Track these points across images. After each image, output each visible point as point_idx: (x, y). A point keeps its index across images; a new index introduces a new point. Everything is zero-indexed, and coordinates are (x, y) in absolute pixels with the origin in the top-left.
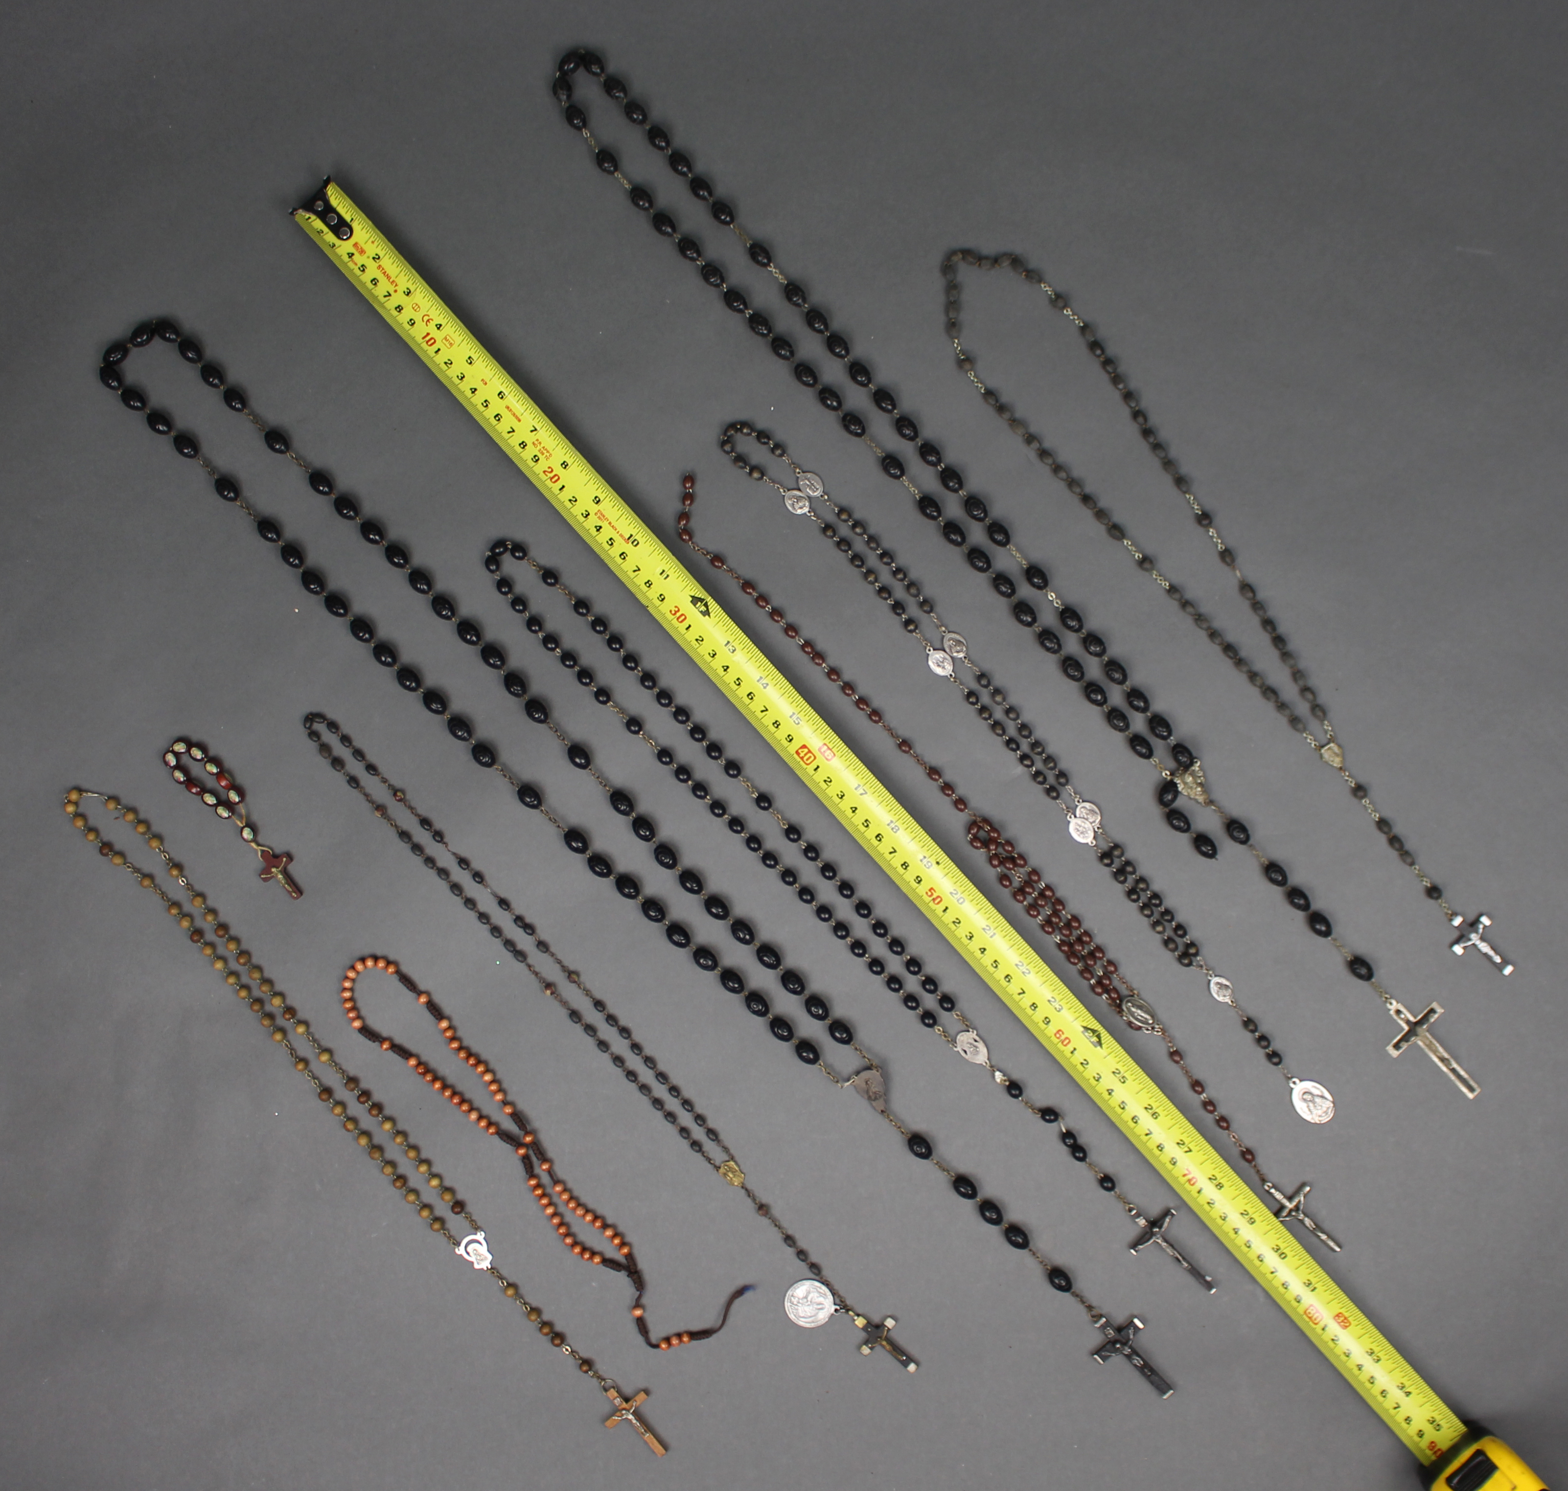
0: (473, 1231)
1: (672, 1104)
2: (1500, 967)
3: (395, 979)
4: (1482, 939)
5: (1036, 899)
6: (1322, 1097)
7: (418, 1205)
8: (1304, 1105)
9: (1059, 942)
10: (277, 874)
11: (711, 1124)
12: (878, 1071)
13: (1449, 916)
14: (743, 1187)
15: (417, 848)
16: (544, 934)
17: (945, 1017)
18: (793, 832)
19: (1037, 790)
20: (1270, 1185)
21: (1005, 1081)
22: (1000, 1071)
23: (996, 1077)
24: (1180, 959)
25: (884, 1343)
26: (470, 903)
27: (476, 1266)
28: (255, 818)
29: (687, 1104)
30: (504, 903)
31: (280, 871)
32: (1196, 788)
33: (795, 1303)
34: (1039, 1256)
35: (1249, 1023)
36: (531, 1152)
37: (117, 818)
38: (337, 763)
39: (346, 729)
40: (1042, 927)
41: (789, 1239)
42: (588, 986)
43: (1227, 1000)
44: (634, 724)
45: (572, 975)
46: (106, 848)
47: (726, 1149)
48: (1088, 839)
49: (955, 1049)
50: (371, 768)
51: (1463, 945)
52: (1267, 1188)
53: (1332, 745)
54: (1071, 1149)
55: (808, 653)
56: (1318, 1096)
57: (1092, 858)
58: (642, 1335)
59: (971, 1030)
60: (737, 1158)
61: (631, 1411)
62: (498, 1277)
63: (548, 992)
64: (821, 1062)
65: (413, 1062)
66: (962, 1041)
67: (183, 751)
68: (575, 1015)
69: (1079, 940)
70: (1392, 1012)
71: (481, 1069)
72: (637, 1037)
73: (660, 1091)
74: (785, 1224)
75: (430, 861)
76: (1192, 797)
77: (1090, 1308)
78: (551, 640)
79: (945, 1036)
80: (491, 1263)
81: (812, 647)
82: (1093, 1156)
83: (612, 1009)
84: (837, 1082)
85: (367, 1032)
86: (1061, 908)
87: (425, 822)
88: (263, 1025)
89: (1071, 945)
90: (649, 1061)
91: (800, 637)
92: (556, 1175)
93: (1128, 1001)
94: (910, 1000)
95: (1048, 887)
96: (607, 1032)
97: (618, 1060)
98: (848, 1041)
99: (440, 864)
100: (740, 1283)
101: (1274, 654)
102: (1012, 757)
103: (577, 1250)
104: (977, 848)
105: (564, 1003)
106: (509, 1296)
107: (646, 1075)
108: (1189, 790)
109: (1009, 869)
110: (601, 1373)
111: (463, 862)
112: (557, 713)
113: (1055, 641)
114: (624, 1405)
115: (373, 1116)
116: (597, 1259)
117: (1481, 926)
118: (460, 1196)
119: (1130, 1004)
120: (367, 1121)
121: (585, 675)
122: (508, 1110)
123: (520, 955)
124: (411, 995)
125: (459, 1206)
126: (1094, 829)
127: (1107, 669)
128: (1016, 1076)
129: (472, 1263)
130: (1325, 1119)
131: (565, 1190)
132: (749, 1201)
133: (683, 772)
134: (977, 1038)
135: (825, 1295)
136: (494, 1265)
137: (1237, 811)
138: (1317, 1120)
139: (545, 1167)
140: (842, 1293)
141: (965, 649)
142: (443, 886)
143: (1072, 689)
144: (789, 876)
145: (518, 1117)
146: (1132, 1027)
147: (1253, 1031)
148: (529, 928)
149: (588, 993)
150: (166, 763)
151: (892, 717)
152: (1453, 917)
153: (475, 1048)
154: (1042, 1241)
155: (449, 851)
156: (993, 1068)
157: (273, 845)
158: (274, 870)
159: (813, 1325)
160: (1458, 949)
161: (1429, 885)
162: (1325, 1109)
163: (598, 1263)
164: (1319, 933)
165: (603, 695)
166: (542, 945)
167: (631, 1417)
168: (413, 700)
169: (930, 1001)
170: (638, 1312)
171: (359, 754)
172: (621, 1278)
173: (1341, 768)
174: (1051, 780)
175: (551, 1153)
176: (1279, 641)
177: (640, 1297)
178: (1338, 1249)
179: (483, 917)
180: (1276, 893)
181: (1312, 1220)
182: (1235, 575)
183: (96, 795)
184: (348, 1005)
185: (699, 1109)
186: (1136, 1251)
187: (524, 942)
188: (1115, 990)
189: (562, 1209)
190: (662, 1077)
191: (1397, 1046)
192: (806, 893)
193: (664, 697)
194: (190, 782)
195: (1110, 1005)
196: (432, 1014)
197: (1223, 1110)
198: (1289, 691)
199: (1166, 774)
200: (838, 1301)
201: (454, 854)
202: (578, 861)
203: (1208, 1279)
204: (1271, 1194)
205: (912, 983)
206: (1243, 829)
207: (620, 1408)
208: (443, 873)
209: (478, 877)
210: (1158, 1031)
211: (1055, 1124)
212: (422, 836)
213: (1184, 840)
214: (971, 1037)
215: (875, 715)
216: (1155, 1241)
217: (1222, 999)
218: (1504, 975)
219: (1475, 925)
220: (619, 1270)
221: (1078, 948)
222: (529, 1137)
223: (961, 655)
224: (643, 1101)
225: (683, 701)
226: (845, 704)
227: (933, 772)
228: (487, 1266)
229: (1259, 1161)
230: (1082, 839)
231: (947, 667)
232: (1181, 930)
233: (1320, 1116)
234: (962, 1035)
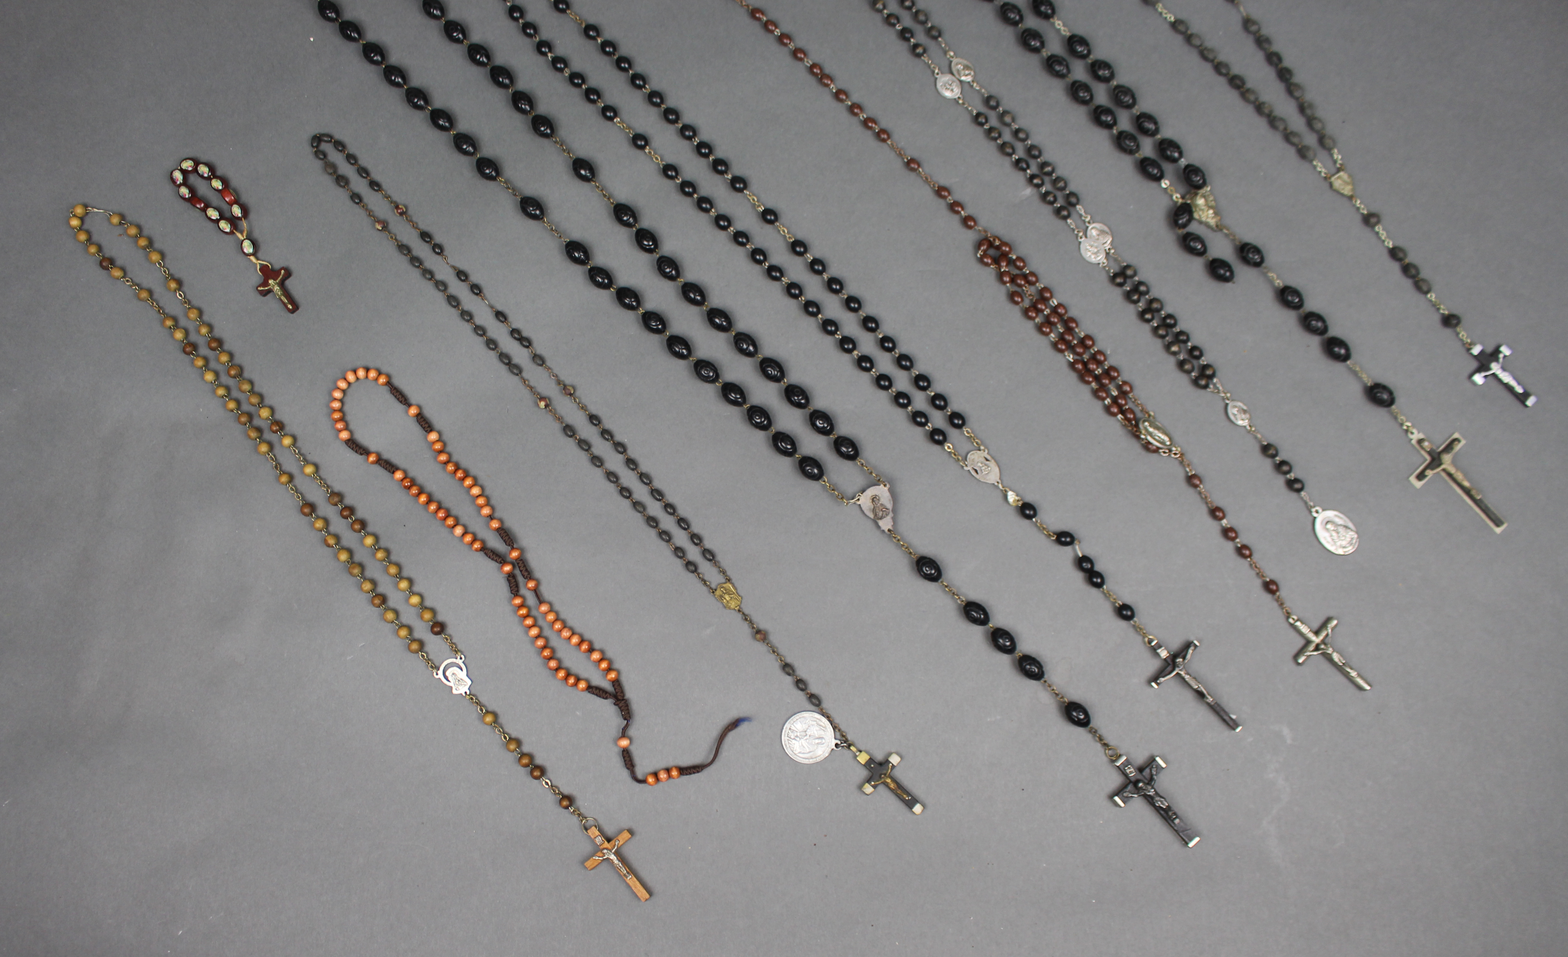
0: (453, 655)
1: (668, 523)
2: (1522, 398)
3: (385, 390)
4: (1504, 369)
5: (1048, 316)
6: (1346, 527)
7: (397, 625)
8: (1327, 535)
9: (1072, 361)
10: (273, 286)
11: (708, 544)
12: (885, 485)
13: (1468, 346)
14: (739, 611)
15: (416, 261)
16: (540, 347)
17: (955, 434)
18: (798, 247)
19: (1047, 210)
20: (1295, 618)
21: (1018, 501)
22: (1013, 492)
23: (1009, 497)
24: (1195, 382)
25: (889, 780)
26: (467, 316)
28: (256, 234)
29: (683, 523)
30: (500, 316)
31: (277, 284)
32: (1207, 211)
33: (792, 737)
34: (1055, 688)
35: (1267, 450)
36: (517, 572)
37: (121, 235)
38: (341, 181)
39: (352, 149)
40: (1055, 345)
41: (787, 668)
42: (585, 401)
43: (1245, 423)
44: (639, 141)
45: (568, 391)
46: (107, 263)
47: (723, 571)
48: (1101, 259)
49: (966, 468)
50: (375, 185)
51: (1483, 374)
52: (1291, 621)
53: (1341, 174)
54: (1088, 574)
55: (815, 74)
56: (1341, 525)
57: (1104, 279)
58: (628, 768)
59: (982, 448)
60: (734, 581)
61: (613, 851)
62: (477, 703)
63: (541, 405)
64: (825, 478)
65: (398, 476)
66: (973, 460)
67: (190, 169)
68: (569, 430)
69: (1094, 360)
70: (1414, 442)
71: (468, 482)
72: (632, 453)
73: (655, 508)
74: (783, 650)
75: (428, 274)
76: (1204, 219)
77: (1108, 746)
78: (558, 63)
79: (956, 455)
80: (469, 689)
81: (821, 69)
82: (1109, 584)
83: (608, 424)
84: (841, 501)
85: (353, 444)
86: (1074, 325)
87: (425, 236)
88: (249, 437)
90: (644, 477)
91: (807, 58)
92: (542, 595)
93: (1144, 421)
94: (918, 418)
95: (1060, 305)
96: (601, 447)
97: (612, 476)
98: (853, 457)
99: (439, 277)
100: (734, 714)
101: (1280, 87)
102: (1021, 178)
103: (561, 675)
104: (986, 265)
105: (560, 419)
106: (486, 724)
107: (641, 492)
108: (1201, 213)
109: (1020, 286)
110: (583, 811)
111: (462, 275)
112: (563, 132)
113: (1064, 63)
114: (606, 845)
115: (355, 531)
116: (582, 687)
117: (1501, 356)
118: (441, 618)
119: (1146, 424)
120: (349, 538)
121: (592, 94)
122: (495, 524)
123: (514, 368)
124: (400, 407)
125: (439, 628)
126: (1106, 249)
127: (1116, 91)
128: (1031, 498)
129: (451, 687)
130: (1350, 550)
131: (551, 610)
132: (745, 626)
133: (687, 188)
134: (988, 458)
135: (825, 727)
136: (473, 692)
137: (1249, 237)
138: (1340, 552)
139: (531, 585)
140: (843, 727)
141: (972, 73)
142: (439, 298)
143: (1081, 114)
144: (793, 290)
145: (505, 534)
146: (1147, 449)
147: (1274, 456)
148: (525, 341)
149: (584, 408)
150: (173, 181)
151: (900, 137)
152: (1472, 347)
153: (465, 463)
154: (1056, 673)
155: (448, 263)
156: (1006, 489)
157: (273, 262)
158: (271, 282)
159: (812, 761)
160: (1479, 379)
161: (1446, 313)
162: (1349, 539)
163: (583, 690)
164: (1337, 357)
165: (609, 113)
167: (613, 857)
168: (419, 120)
169: (939, 419)
170: (624, 743)
171: (363, 172)
172: (607, 707)
173: (1352, 196)
174: (1062, 201)
175: (537, 574)
176: (1284, 75)
177: (626, 727)
178: (1368, 688)
179: (480, 330)
180: (1291, 318)
181: (1341, 655)
182: (1239, 11)
183: (102, 211)
184: (337, 416)
185: (696, 528)
186: (1158, 684)
187: (520, 355)
188: (1131, 410)
189: (548, 632)
190: (657, 494)
191: (1421, 476)
192: (811, 308)
193: (671, 115)
194: (194, 199)
195: (1125, 426)
196: (421, 426)
197: (1244, 538)
198: (1297, 123)
199: (1177, 198)
200: (838, 736)
201: (453, 267)
202: (578, 273)
203: (1233, 718)
204: (1296, 629)
205: (920, 401)
206: (1256, 250)
207: (602, 847)
208: (441, 286)
209: (476, 290)
210: (1175, 454)
211: (1070, 549)
212: (422, 250)
213: (1197, 265)
214: (982, 455)
215: (882, 135)
216: (1178, 674)
217: (1240, 423)
218: (1526, 406)
219: (1494, 355)
220: (606, 698)
221: (1092, 366)
222: (515, 554)
223: (969, 79)
224: (637, 518)
225: (688, 118)
226: (853, 124)
227: (940, 191)
228: (466, 693)
229: (1283, 593)
230: (1093, 259)
231: (955, 90)
232: (1195, 353)
233: (1344, 547)
234: (973, 454)
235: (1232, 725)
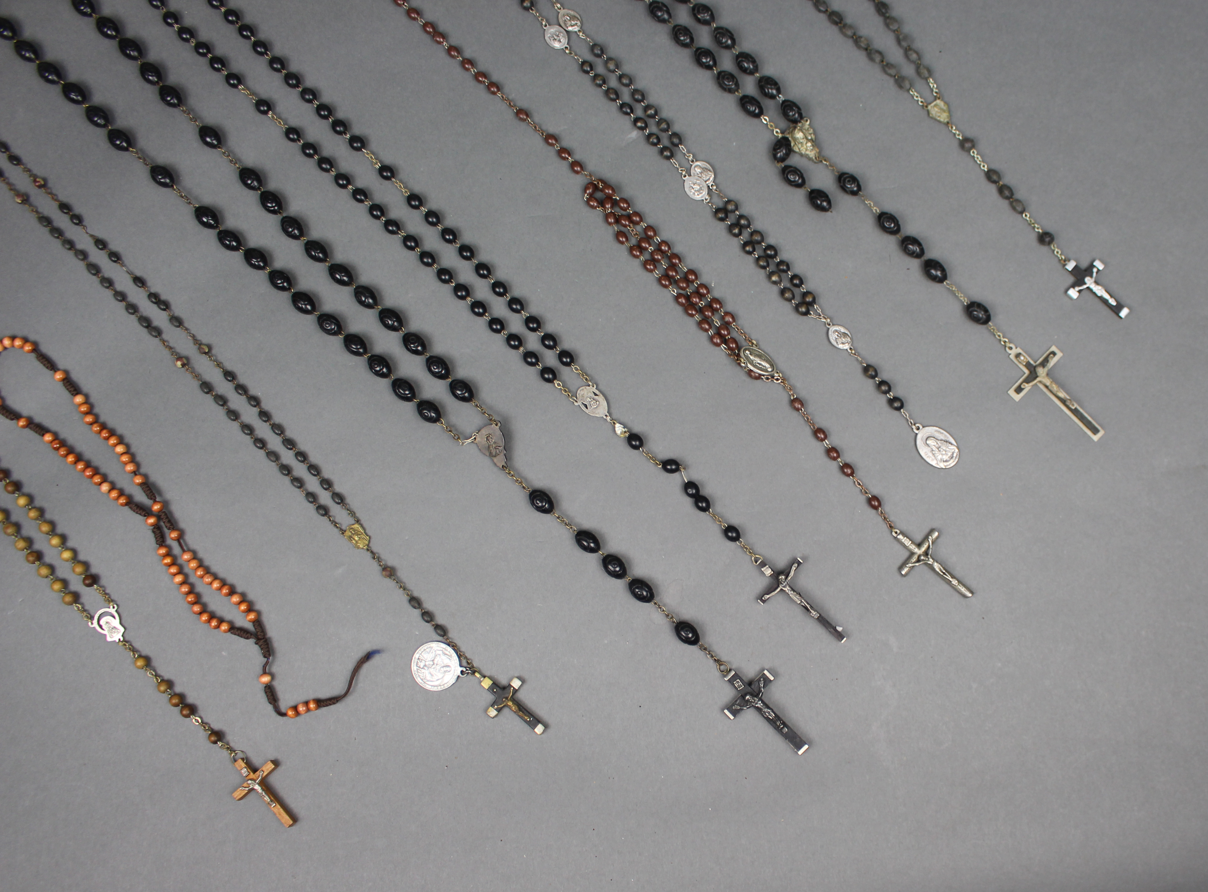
0: (106, 604)
1: (300, 470)
2: (1116, 310)
3: (32, 356)
4: (1097, 283)
5: (652, 254)
6: (947, 442)
7: (53, 579)
8: (928, 449)
9: (676, 295)
11: (338, 488)
12: (496, 425)
13: (1062, 262)
14: (368, 550)
15: (57, 232)
16: (177, 311)
17: (565, 372)
18: (414, 199)
19: (653, 151)
20: (898, 531)
21: (625, 432)
22: (620, 423)
23: (616, 429)
24: (796, 309)
25: (510, 703)
26: (108, 283)
27: (109, 639)
29: (314, 469)
30: (139, 281)
32: (806, 143)
33: (422, 666)
34: (665, 609)
35: (869, 371)
36: (161, 523)
40: (659, 280)
41: (415, 602)
42: (221, 358)
43: (847, 347)
44: (263, 105)
45: (203, 347)
47: (352, 513)
48: (703, 195)
49: (576, 404)
50: (15, 160)
51: (1077, 289)
52: (894, 534)
53: (938, 101)
54: (694, 499)
55: (428, 33)
56: (942, 440)
57: (707, 214)
58: (270, 703)
59: (590, 384)
60: (362, 522)
61: (257, 782)
62: (130, 649)
63: (179, 363)
64: (443, 420)
65: (48, 437)
66: (582, 395)
68: (207, 387)
69: (697, 293)
70: (1012, 357)
71: (113, 441)
72: (266, 405)
73: (288, 457)
74: (410, 585)
75: (70, 244)
76: (803, 152)
77: (718, 661)
78: (186, 32)
79: (565, 391)
80: (123, 636)
81: (433, 27)
82: (718, 507)
83: (242, 379)
84: (459, 438)
85: (4, 410)
86: (678, 262)
87: (65, 208)
89: (688, 298)
90: (278, 429)
91: (421, 17)
92: (185, 543)
93: (746, 349)
94: (531, 358)
95: (664, 242)
96: (237, 402)
97: (248, 429)
98: (469, 399)
99: (80, 246)
100: (367, 647)
101: (878, 21)
102: (626, 122)
103: (205, 617)
104: (593, 207)
105: (197, 376)
106: (139, 667)
107: (275, 442)
108: (800, 146)
109: (625, 226)
110: (232, 744)
111: (101, 243)
112: (193, 101)
113: (665, 9)
114: (252, 776)
115: (10, 492)
116: (224, 627)
117: (1095, 270)
118: (93, 570)
119: (748, 353)
120: (5, 499)
121: (216, 63)
122: (138, 480)
123: (154, 331)
124: (48, 372)
125: (92, 580)
126: (709, 186)
127: (716, 32)
128: (637, 429)
129: (105, 635)
130: (950, 464)
131: (194, 558)
132: (375, 563)
133: (309, 148)
134: (597, 392)
135: (451, 656)
136: (127, 639)
137: (849, 167)
138: (942, 465)
139: (174, 535)
140: (468, 654)
141: (579, 23)
142: (80, 266)
143: (684, 56)
144: (410, 241)
145: (149, 488)
146: (750, 376)
147: (873, 377)
148: (163, 304)
149: (219, 365)
151: (512, 89)
152: (1066, 262)
153: (112, 423)
154: (667, 594)
155: (87, 233)
156: (614, 421)
159: (439, 689)
160: (1073, 293)
161: (1040, 231)
162: (950, 453)
163: (225, 632)
164: (934, 279)
165: (234, 79)
166: (177, 321)
167: (257, 787)
168: (54, 93)
169: (550, 358)
170: (267, 679)
172: (250, 647)
173: (948, 123)
174: (665, 142)
175: (181, 523)
176: (881, 6)
177: (267, 663)
178: (970, 595)
179: (121, 296)
180: (891, 242)
181: (941, 565)
185: (326, 474)
186: (764, 601)
187: (159, 318)
188: (734, 341)
189: (193, 579)
190: (289, 443)
191: (1019, 389)
192: (427, 258)
193: (292, 80)
195: (727, 354)
196: (68, 389)
197: (848, 457)
198: (894, 53)
199: (777, 132)
200: (464, 663)
201: (92, 236)
202: (209, 237)
203: (839, 629)
204: (899, 541)
205: (533, 342)
206: (853, 179)
207: (248, 778)
208: (83, 255)
209: (115, 257)
210: (777, 380)
211: (676, 475)
212: (61, 220)
213: (799, 196)
214: (592, 390)
215: (494, 87)
216: (781, 590)
217: (841, 346)
218: (1121, 318)
219: (1088, 270)
220: (247, 638)
221: (695, 300)
222: (156, 507)
223: (576, 29)
224: (272, 468)
225: (310, 82)
226: (466, 78)
227: (550, 138)
228: (119, 639)
229: (888, 507)
230: (698, 197)
231: (561, 40)
232: (797, 280)
233: (946, 461)
234: (583, 390)
235: (840, 636)
